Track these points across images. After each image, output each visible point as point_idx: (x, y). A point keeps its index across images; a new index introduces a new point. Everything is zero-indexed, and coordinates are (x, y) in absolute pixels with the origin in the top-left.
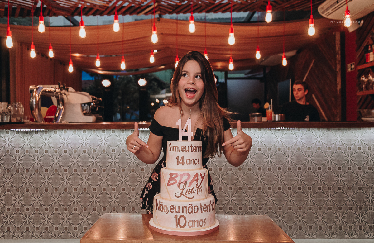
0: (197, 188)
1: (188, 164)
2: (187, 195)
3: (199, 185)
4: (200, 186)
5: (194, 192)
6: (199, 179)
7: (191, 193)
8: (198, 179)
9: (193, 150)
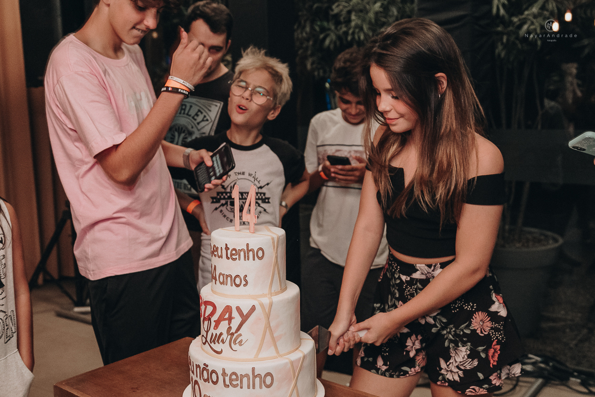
0: (229, 336)
1: (221, 283)
2: (212, 345)
3: (233, 330)
4: (236, 332)
5: (223, 342)
6: (234, 318)
7: (218, 343)
8: (230, 319)
9: (231, 256)
